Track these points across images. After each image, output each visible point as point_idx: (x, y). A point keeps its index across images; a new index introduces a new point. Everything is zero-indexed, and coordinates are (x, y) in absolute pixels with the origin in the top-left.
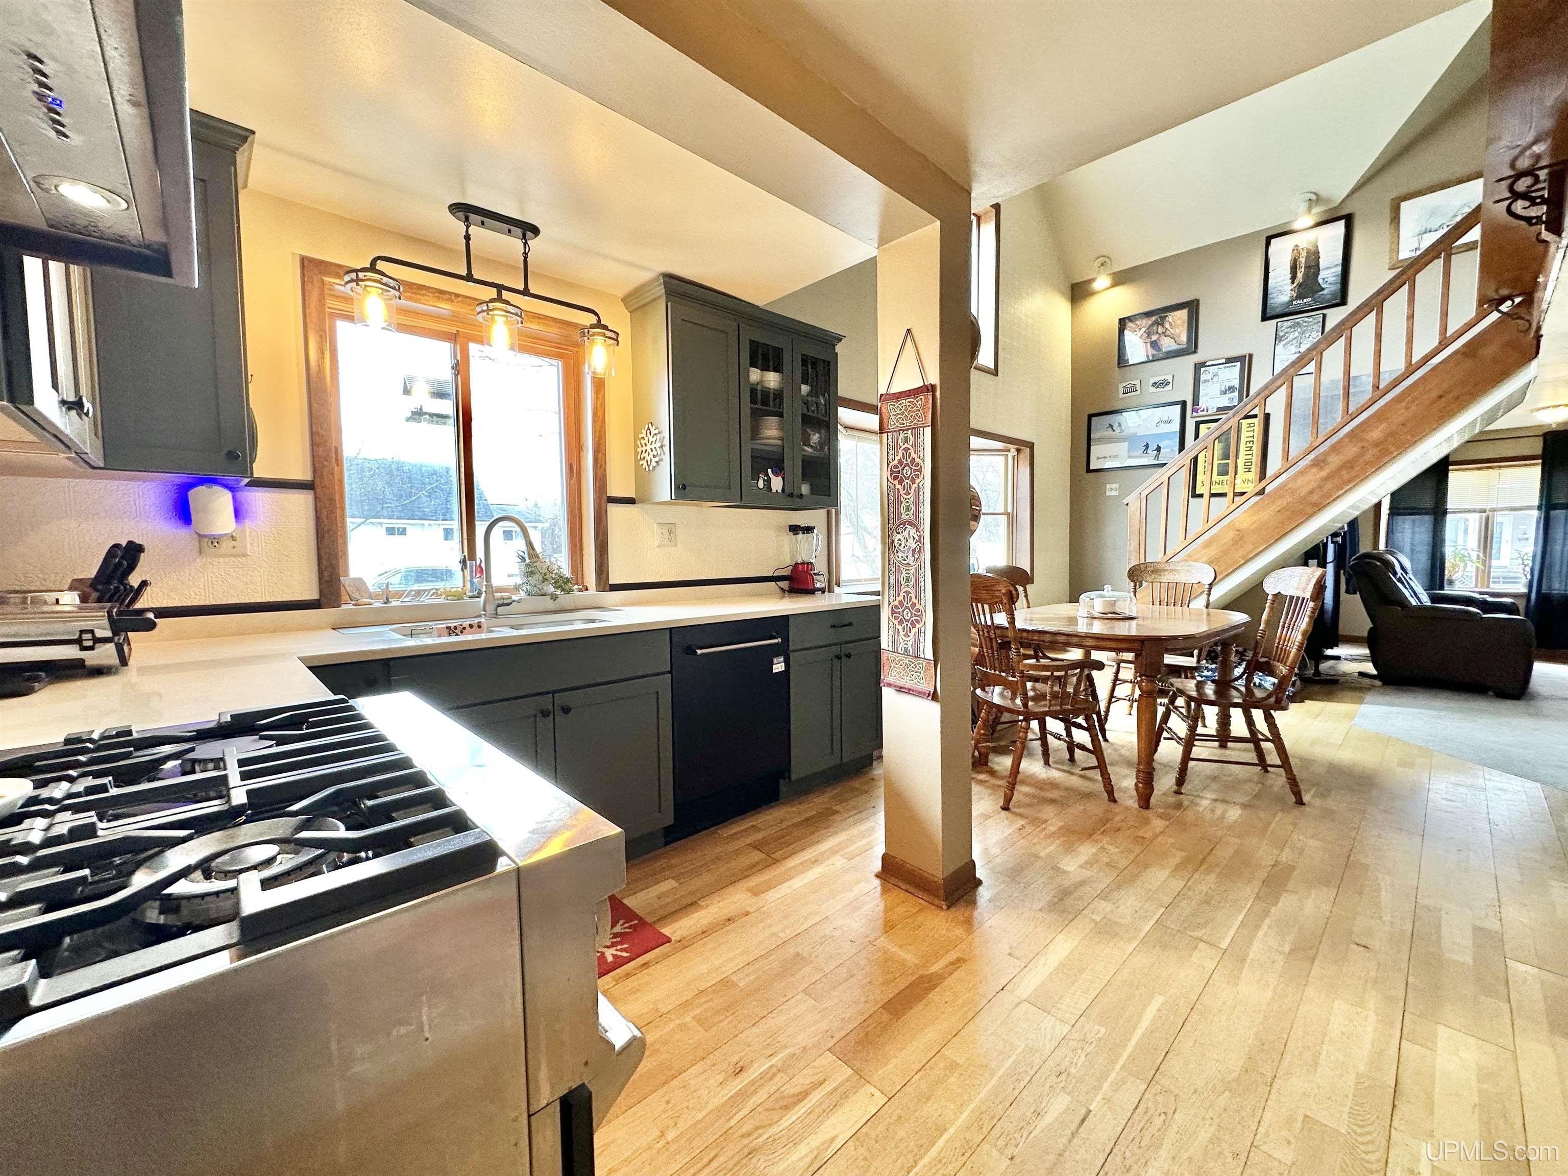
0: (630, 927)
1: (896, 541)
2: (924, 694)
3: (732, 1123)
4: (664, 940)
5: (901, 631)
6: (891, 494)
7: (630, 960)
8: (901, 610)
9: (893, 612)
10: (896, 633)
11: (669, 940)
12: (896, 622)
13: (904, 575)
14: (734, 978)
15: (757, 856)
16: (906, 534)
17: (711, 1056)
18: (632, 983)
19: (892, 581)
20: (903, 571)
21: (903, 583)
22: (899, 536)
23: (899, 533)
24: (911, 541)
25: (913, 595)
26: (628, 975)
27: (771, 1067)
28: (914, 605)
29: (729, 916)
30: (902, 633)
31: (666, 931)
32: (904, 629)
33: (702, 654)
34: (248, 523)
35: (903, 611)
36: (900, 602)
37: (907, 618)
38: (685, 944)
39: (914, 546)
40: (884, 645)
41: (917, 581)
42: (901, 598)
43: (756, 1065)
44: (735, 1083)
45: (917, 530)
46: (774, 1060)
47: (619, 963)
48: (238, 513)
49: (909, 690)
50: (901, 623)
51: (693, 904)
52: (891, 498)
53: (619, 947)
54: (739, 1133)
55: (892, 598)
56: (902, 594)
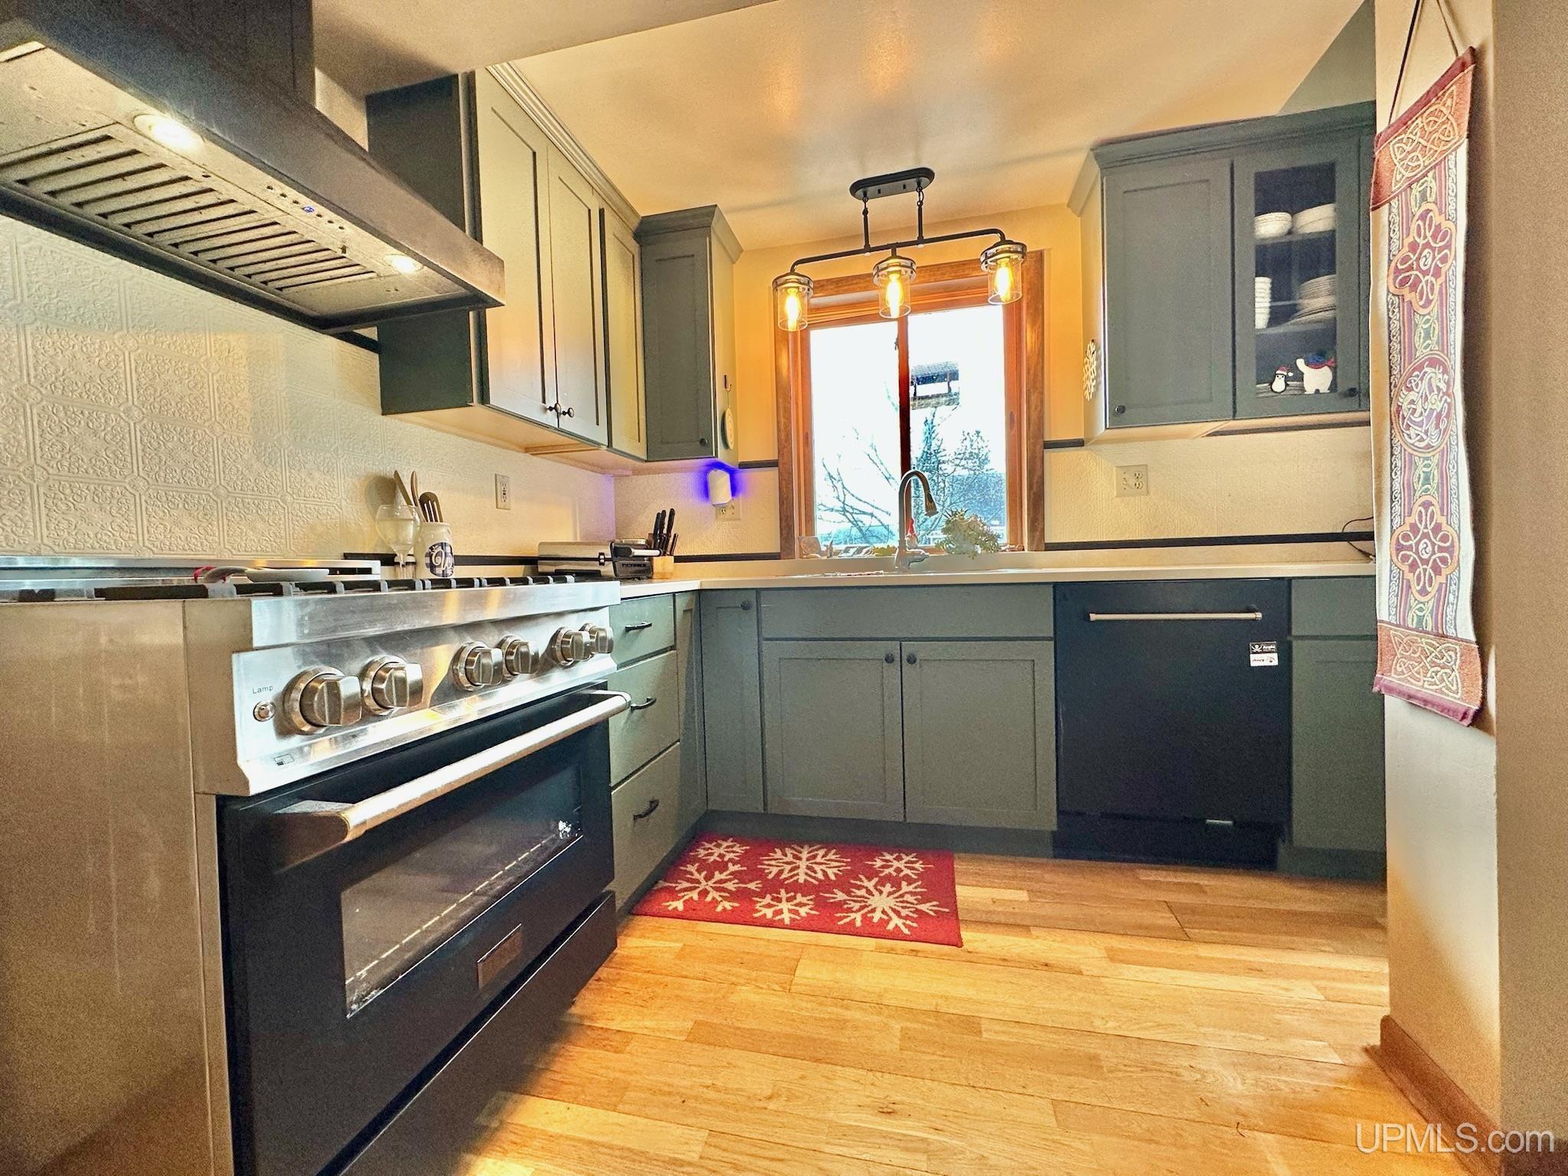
0: (935, 911)
1: (1405, 406)
2: (1455, 712)
3: (827, 1149)
4: (954, 940)
5: (1414, 583)
6: (1396, 316)
7: (905, 938)
8: (1413, 542)
9: (1399, 548)
10: (1405, 589)
11: (958, 943)
12: (1405, 568)
13: (1421, 470)
14: (985, 1025)
15: (1166, 919)
16: (1423, 386)
17: (879, 1074)
18: (887, 959)
19: (1397, 486)
20: (1420, 463)
21: (1418, 486)
22: (1412, 396)
23: (1409, 389)
24: (1432, 398)
25: (1436, 509)
26: (891, 951)
27: (923, 1140)
28: (1437, 528)
29: (1048, 962)
30: (1416, 588)
31: (966, 935)
32: (1419, 579)
33: (1098, 621)
34: (741, 496)
35: (1418, 544)
36: (1414, 528)
37: (1426, 556)
38: (974, 959)
39: (1438, 406)
40: (1383, 612)
41: (1444, 477)
42: (1414, 518)
43: (910, 1123)
44: (873, 1118)
45: (1445, 372)
46: (933, 1137)
47: (896, 935)
48: (734, 490)
49: (1426, 702)
50: (1413, 567)
51: (1027, 928)
52: (1395, 325)
53: (908, 922)
54: (821, 1164)
55: (1397, 520)
56: (1417, 508)
